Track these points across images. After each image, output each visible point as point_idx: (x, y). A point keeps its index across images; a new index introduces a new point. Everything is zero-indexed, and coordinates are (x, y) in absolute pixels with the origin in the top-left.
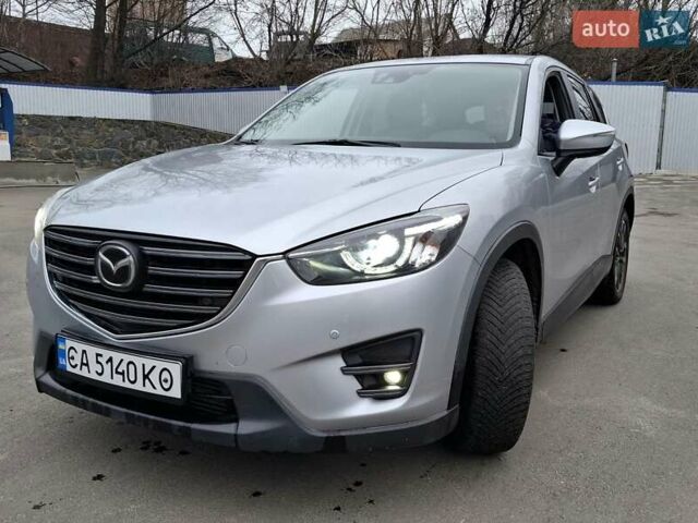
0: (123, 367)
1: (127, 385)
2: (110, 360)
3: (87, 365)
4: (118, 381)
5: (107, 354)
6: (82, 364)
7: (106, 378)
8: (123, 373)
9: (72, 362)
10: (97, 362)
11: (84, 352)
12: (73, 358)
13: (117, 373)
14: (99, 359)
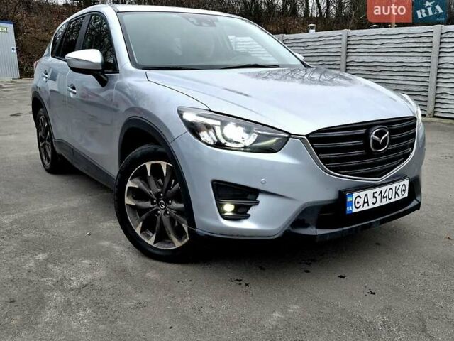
0: (387, 193)
1: (389, 202)
2: (381, 192)
3: (367, 202)
4: (385, 202)
5: (378, 190)
6: (364, 203)
7: (378, 204)
8: (386, 197)
9: (357, 206)
10: (374, 197)
11: (366, 195)
12: (358, 203)
13: (384, 198)
14: (375, 195)
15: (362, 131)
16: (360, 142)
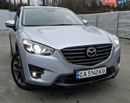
1: (96, 75)
2: (92, 72)
3: (86, 75)
6: (84, 75)
7: (91, 76)
8: (95, 73)
9: (81, 76)
10: (89, 73)
11: (85, 72)
12: (81, 75)
13: (94, 74)
14: (89, 72)
15: (84, 49)
16: (83, 53)
